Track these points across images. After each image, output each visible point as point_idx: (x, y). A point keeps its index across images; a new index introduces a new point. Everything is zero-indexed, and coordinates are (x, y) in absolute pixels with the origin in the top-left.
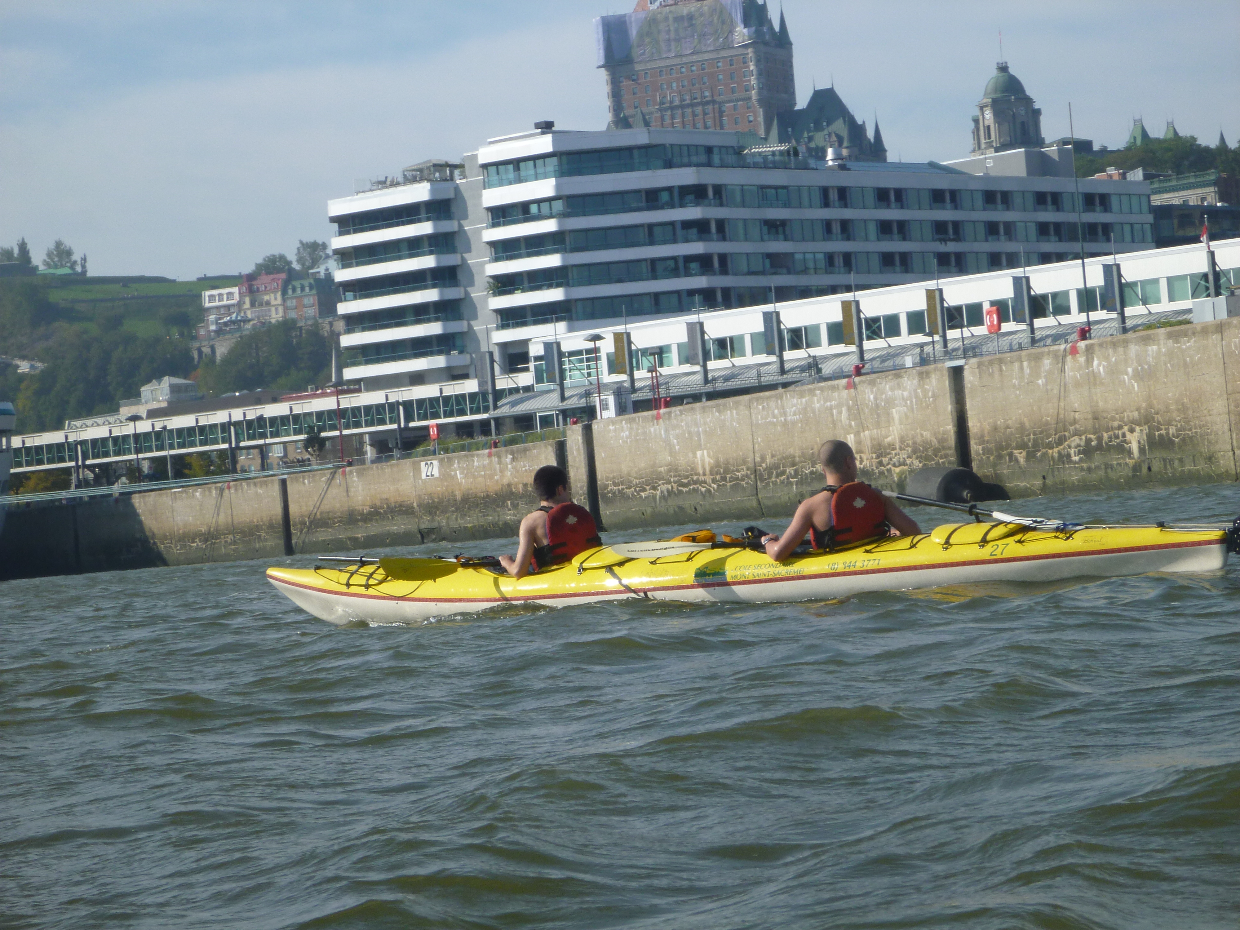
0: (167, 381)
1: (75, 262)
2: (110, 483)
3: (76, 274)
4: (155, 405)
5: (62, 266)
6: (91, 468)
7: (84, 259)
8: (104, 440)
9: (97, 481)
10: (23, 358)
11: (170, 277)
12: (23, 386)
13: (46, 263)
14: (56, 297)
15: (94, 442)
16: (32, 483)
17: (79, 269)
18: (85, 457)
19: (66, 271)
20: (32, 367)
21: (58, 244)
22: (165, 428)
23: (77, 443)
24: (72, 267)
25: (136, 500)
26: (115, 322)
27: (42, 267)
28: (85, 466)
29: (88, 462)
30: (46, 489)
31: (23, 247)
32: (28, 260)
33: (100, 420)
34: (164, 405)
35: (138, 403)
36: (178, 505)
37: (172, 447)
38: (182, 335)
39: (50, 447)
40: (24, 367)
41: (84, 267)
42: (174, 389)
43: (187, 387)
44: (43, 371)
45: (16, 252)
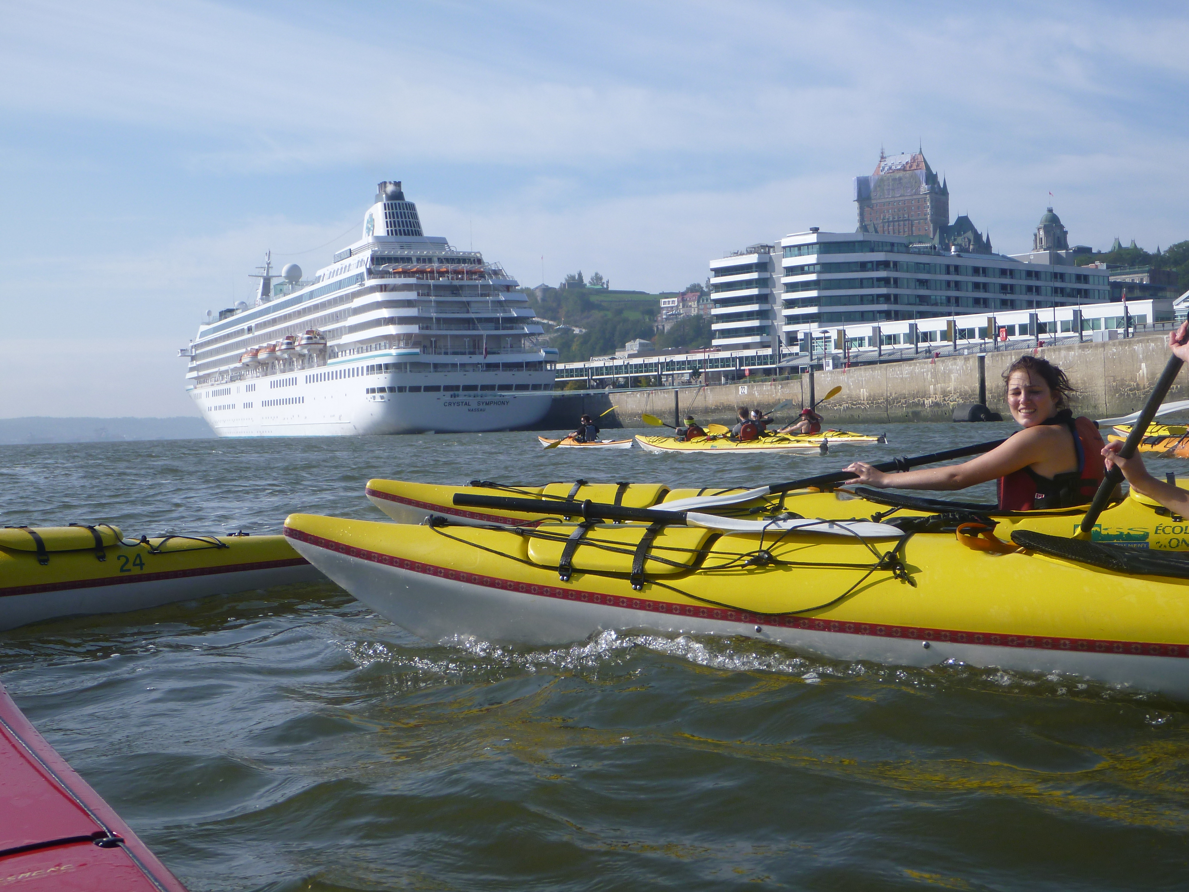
0: (638, 341)
1: (604, 283)
2: (604, 388)
3: (604, 288)
4: (632, 352)
5: (598, 285)
6: (595, 380)
7: (608, 282)
8: (601, 368)
9: (598, 387)
10: (576, 326)
11: (647, 292)
12: (575, 340)
13: (590, 283)
14: (594, 299)
15: (597, 368)
16: (569, 385)
17: (605, 286)
18: (592, 375)
19: (599, 287)
20: (580, 331)
21: (597, 274)
22: (628, 363)
23: (589, 368)
24: (602, 285)
25: (611, 397)
26: (619, 312)
27: (588, 285)
28: (592, 379)
29: (593, 377)
30: (576, 389)
31: (580, 275)
32: (582, 281)
33: (601, 358)
34: (636, 352)
35: (625, 351)
36: (629, 400)
37: (632, 373)
38: (650, 319)
39: (577, 369)
40: (577, 331)
41: (607, 285)
42: (641, 345)
43: (647, 344)
44: (585, 333)
45: (577, 277)
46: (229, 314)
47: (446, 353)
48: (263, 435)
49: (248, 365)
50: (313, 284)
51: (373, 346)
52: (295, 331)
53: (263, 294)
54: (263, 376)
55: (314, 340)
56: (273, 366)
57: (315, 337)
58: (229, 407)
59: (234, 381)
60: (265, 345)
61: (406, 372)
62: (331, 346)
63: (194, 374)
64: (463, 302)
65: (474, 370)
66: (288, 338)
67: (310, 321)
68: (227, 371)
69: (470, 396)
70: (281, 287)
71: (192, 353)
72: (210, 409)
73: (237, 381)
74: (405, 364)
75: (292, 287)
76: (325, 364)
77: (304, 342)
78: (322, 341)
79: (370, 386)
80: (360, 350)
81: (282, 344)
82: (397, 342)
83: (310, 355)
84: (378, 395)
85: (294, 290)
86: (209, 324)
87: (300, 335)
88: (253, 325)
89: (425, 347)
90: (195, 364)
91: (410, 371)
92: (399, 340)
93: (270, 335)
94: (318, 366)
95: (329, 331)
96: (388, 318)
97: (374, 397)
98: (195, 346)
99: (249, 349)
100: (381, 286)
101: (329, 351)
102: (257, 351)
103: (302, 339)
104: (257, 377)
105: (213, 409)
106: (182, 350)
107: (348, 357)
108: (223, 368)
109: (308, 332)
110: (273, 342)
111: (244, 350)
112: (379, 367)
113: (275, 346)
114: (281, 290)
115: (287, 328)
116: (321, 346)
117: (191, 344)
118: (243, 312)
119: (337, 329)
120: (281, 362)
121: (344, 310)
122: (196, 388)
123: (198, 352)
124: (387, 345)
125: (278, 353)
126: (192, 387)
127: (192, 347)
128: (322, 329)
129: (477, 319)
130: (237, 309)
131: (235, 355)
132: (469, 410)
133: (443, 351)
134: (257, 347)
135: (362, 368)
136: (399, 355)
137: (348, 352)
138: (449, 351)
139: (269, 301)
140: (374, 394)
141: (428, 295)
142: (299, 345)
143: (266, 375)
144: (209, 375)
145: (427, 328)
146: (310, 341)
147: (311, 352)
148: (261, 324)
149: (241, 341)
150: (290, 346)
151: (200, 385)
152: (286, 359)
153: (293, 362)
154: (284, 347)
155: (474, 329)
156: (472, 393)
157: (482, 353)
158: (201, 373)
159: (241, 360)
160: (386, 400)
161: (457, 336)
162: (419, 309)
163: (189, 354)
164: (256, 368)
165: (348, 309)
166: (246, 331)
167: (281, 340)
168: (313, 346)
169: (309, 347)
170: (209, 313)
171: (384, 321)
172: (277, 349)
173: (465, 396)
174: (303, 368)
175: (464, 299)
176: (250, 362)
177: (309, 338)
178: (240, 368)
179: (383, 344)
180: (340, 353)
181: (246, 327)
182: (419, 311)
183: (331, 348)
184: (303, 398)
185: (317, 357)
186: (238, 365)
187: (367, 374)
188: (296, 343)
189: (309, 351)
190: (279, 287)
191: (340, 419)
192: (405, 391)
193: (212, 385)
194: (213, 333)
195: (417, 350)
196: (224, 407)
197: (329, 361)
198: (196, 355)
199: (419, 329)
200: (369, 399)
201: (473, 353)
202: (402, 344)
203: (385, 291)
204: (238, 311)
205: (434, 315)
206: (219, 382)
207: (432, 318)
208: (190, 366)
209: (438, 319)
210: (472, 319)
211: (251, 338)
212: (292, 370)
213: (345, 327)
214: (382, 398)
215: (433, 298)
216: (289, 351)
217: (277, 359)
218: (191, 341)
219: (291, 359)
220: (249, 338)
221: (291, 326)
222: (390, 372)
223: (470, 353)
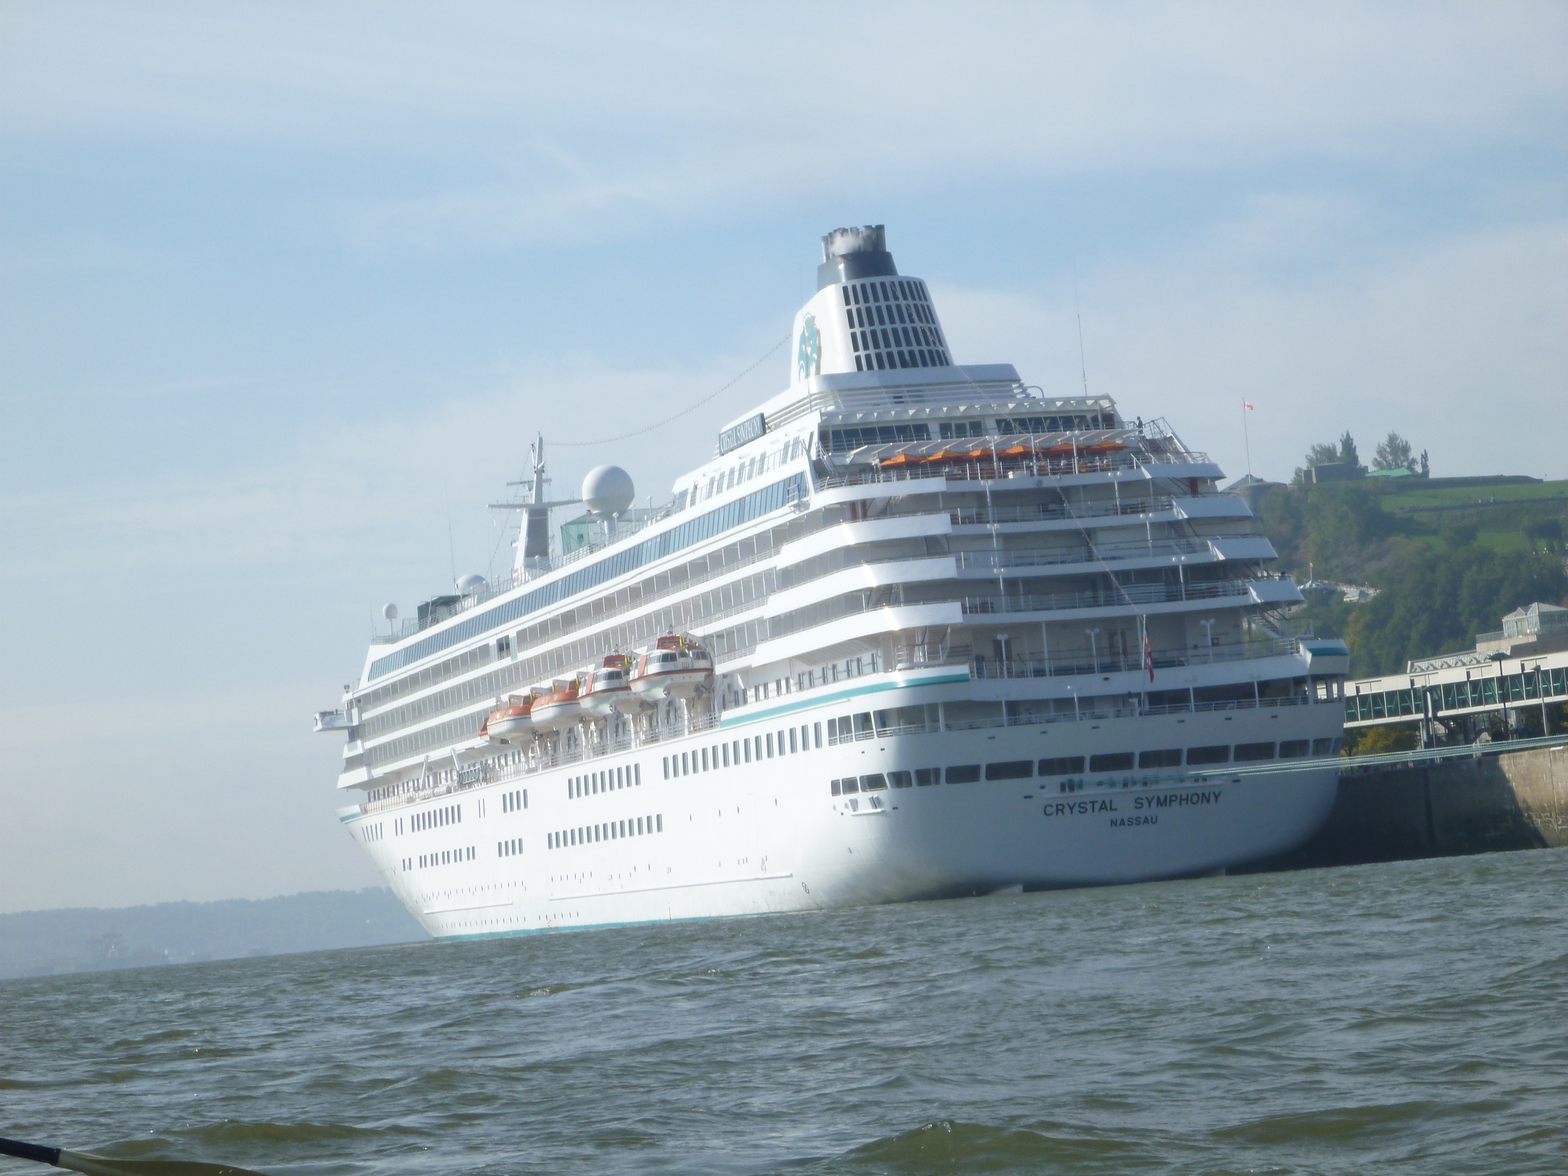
0: (1535, 609)
1: (1414, 461)
2: (1468, 741)
3: (1416, 475)
4: (1521, 640)
5: (1398, 466)
6: (1444, 721)
7: (1425, 457)
8: (1460, 686)
9: (1452, 739)
10: (1350, 583)
12: (1351, 618)
13: (1377, 463)
14: (1390, 505)
15: (1448, 688)
16: (1369, 741)
17: (1419, 469)
18: (1437, 707)
19: (1404, 472)
20: (1362, 594)
21: (1392, 439)
22: (1538, 669)
23: (1426, 690)
24: (1410, 468)
25: (1505, 763)
26: (1466, 535)
27: (1372, 469)
28: (1436, 718)
29: (1440, 714)
30: (1387, 749)
31: (1348, 445)
32: (1355, 459)
33: (1451, 660)
34: (1533, 639)
35: (1500, 637)
36: (1559, 767)
37: (1547, 693)
38: (1551, 549)
39: (1391, 695)
40: (1352, 594)
41: (1425, 466)
42: (1545, 618)
43: (1561, 615)
44: (1375, 599)
45: (1339, 449)
46: (443, 610)
47: (1039, 673)
48: (554, 924)
49: (504, 741)
50: (667, 515)
51: (841, 665)
52: (625, 642)
53: (530, 552)
54: (546, 766)
55: (680, 662)
56: (572, 739)
57: (683, 655)
58: (458, 855)
59: (470, 785)
60: (547, 683)
61: (935, 730)
62: (725, 676)
63: (360, 775)
64: (1076, 533)
65: (1118, 714)
66: (609, 661)
67: (666, 611)
68: (447, 762)
69: (1112, 784)
70: (583, 528)
71: (350, 719)
72: (407, 865)
73: (476, 786)
74: (933, 708)
75: (612, 528)
76: (711, 724)
77: (653, 668)
78: (702, 664)
79: (842, 775)
80: (806, 679)
81: (595, 678)
82: (903, 652)
83: (670, 703)
84: (863, 797)
85: (614, 536)
86: (391, 639)
87: (642, 651)
88: (512, 634)
89: (980, 659)
90: (359, 747)
91: (948, 727)
92: (911, 646)
93: (559, 657)
94: (696, 729)
95: (720, 636)
96: (879, 588)
97: (854, 804)
98: (359, 700)
99: (505, 698)
100: (853, 505)
101: (720, 688)
102: (529, 701)
103: (648, 661)
104: (530, 771)
105: (416, 863)
106: (323, 714)
107: (774, 701)
108: (437, 754)
109: (662, 643)
110: (569, 676)
111: (491, 702)
112: (864, 719)
113: (574, 686)
114: (581, 537)
115: (605, 636)
116: (700, 677)
117: (347, 697)
118: (480, 602)
119: (740, 628)
120: (593, 726)
121: (757, 578)
122: (365, 811)
123: (366, 716)
124: (880, 662)
125: (586, 704)
126: (356, 809)
127: (350, 704)
128: (699, 632)
129: (1117, 573)
130: (464, 596)
131: (466, 717)
132: (1113, 823)
133: (1031, 666)
134: (525, 691)
135: (817, 726)
136: (915, 686)
137: (772, 686)
138: (1047, 665)
139: (548, 569)
140: (852, 796)
141: (981, 519)
142: (641, 678)
143: (554, 763)
144: (398, 774)
145: (984, 608)
146: (670, 666)
147: (673, 693)
148: (532, 629)
149: (483, 678)
150: (616, 683)
151: (378, 804)
152: (605, 718)
153: (624, 724)
154: (600, 686)
155: (1109, 603)
156: (1119, 775)
157: (1136, 667)
158: (378, 772)
159: (485, 728)
160: (887, 807)
161: (1064, 625)
162: (958, 560)
163: (344, 722)
164: (526, 747)
165: (768, 573)
166: (494, 651)
167: (590, 668)
168: (678, 678)
169: (668, 680)
170: (391, 612)
171: (868, 598)
172: (582, 691)
173: (1100, 784)
174: (653, 739)
175: (1078, 524)
176: (510, 731)
177: (666, 658)
178: (482, 751)
179: (866, 658)
180: (751, 693)
181: (493, 642)
182: (958, 567)
183: (727, 681)
184: (659, 817)
185: (691, 705)
186: (479, 742)
187: (831, 743)
188: (634, 674)
189: (668, 690)
190: (574, 531)
191: (763, 868)
192: (937, 782)
193: (411, 800)
194: (406, 662)
195: (963, 669)
196: (446, 857)
197: (726, 715)
198: (362, 724)
199: (964, 612)
200: (841, 808)
201: (1111, 668)
202: (920, 656)
203: (865, 517)
204: (468, 602)
205: (1000, 572)
206: (428, 792)
207: (994, 582)
208: (347, 753)
209: (1010, 583)
210: (1105, 576)
211: (508, 669)
212: (623, 746)
213: (761, 621)
214: (875, 802)
215: (993, 528)
216: (614, 696)
217: (583, 719)
218: (347, 687)
219: (618, 716)
220: (503, 671)
221: (614, 630)
222: (893, 733)
223: (1104, 668)
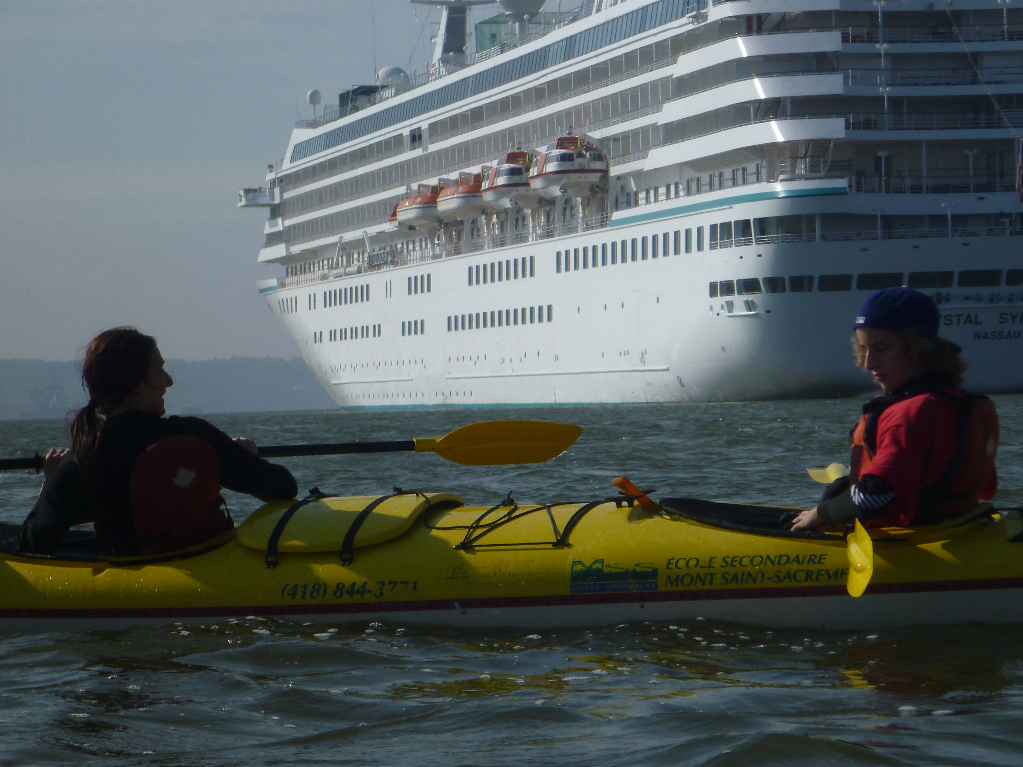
46: (362, 99)
47: (916, 190)
48: (449, 402)
49: (411, 228)
50: (574, 20)
51: (728, 174)
52: (528, 140)
53: (446, 49)
54: (449, 254)
55: (577, 163)
56: (475, 228)
57: (580, 155)
58: (365, 332)
59: (379, 267)
60: (454, 176)
61: (811, 239)
62: (619, 178)
63: (279, 251)
64: (961, 56)
65: (989, 233)
66: (511, 158)
67: (568, 113)
68: (358, 244)
69: (979, 299)
70: (494, 28)
71: (272, 197)
72: (318, 338)
73: (385, 269)
74: (811, 218)
75: (522, 29)
76: (604, 222)
77: (551, 167)
78: (598, 165)
79: (720, 277)
80: (694, 185)
81: (498, 173)
82: (788, 164)
83: (567, 201)
84: (738, 299)
85: (525, 37)
86: (313, 124)
87: (543, 150)
88: (424, 126)
89: (860, 174)
90: (280, 225)
91: (824, 237)
92: (794, 158)
93: (467, 151)
94: (588, 227)
95: (616, 139)
96: (766, 101)
97: (730, 306)
98: (281, 180)
99: (415, 186)
100: (748, 18)
101: (614, 189)
102: (436, 191)
103: (547, 159)
104: (435, 257)
105: (326, 337)
106: (247, 191)
107: (663, 205)
108: (350, 236)
109: (561, 143)
110: (475, 170)
111: (401, 190)
112: (744, 226)
113: (478, 179)
114: (494, 36)
115: (510, 133)
116: (595, 178)
117: (271, 176)
118: (397, 93)
119: (635, 133)
120: (495, 219)
121: (654, 84)
122: (282, 285)
123: (287, 195)
124: (764, 172)
125: (488, 197)
126: (273, 282)
127: (273, 183)
128: (597, 134)
129: (999, 97)
130: (383, 87)
131: (379, 202)
132: (977, 336)
133: (908, 182)
134: (433, 181)
135: (700, 230)
136: (793, 196)
137: (662, 190)
138: (924, 182)
139: (463, 65)
140: (729, 298)
141: (871, 39)
142: (539, 175)
143: (458, 252)
144: (315, 252)
145: (867, 125)
146: (568, 166)
147: (569, 191)
148: (443, 122)
149: (396, 166)
150: (517, 179)
151: (294, 279)
152: (506, 211)
153: (524, 218)
154: (501, 181)
155: (989, 125)
156: (986, 291)
157: (1010, 188)
158: (296, 249)
159: (394, 214)
160: (760, 310)
161: (944, 144)
162: (846, 77)
163: (266, 200)
164: (432, 235)
165: (664, 81)
166: (407, 142)
167: (494, 164)
168: (574, 177)
169: (565, 179)
170: (315, 98)
171: (757, 110)
172: (485, 185)
173: (967, 298)
174: (549, 234)
175: (965, 48)
176: (417, 218)
177: (563, 158)
178: (392, 235)
179: (751, 168)
180: (642, 195)
181: (406, 132)
182: (845, 84)
183: (620, 183)
184: (550, 308)
185: (586, 204)
186: (388, 227)
187: (713, 247)
188: (534, 171)
189: (564, 189)
190: (488, 30)
191: (643, 361)
192: (810, 289)
193: (324, 277)
194: (326, 147)
195: (842, 183)
196: (354, 333)
197: (617, 215)
198: (283, 203)
199: (847, 127)
200: (717, 309)
201: (989, 188)
202: (801, 169)
203: (760, 31)
204: (387, 93)
205: (885, 91)
206: (340, 270)
207: (879, 100)
208: (268, 230)
209: (895, 101)
210: (987, 99)
211: (420, 158)
212: (521, 239)
213: (655, 127)
214: (750, 305)
215: (882, 48)
216: (515, 192)
217: (485, 211)
218: (271, 167)
219: (519, 210)
220: (414, 160)
221: (518, 128)
222: (771, 241)
223: (980, 188)
